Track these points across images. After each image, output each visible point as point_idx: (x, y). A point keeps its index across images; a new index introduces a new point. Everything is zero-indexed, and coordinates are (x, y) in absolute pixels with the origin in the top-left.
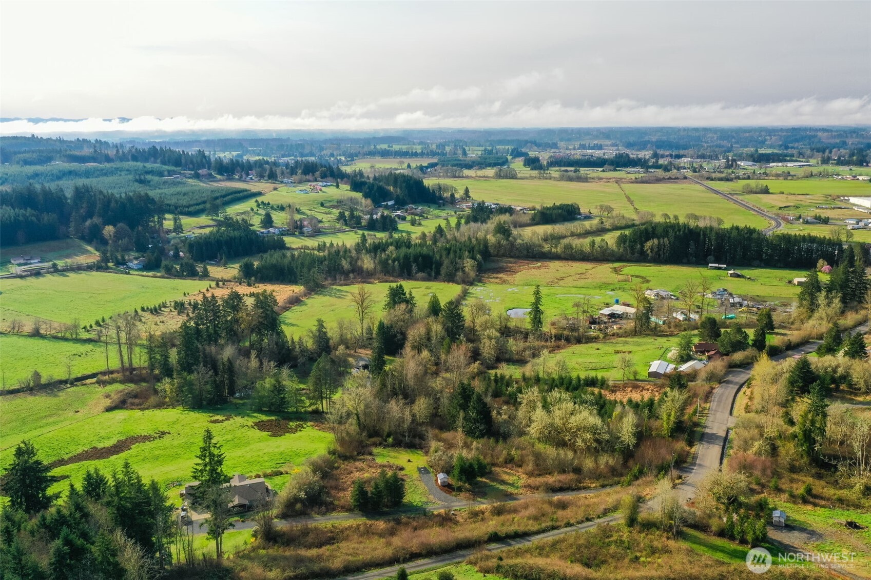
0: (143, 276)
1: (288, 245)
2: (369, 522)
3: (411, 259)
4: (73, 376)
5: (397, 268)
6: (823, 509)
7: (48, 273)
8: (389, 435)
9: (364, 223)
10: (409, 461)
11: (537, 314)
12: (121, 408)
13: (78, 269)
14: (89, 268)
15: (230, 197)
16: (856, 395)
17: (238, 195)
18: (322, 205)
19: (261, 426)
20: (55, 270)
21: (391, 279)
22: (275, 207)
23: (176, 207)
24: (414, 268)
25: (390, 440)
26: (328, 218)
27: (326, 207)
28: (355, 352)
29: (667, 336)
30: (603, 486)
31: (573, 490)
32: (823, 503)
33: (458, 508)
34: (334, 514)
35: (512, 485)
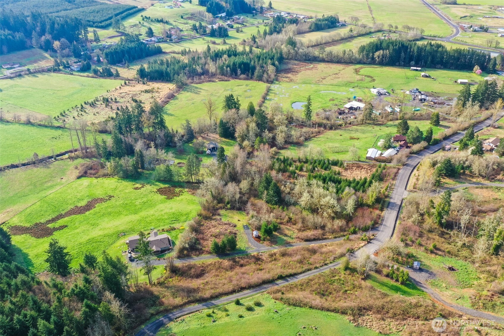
0: (81, 76)
1: (163, 50)
2: (220, 260)
3: (237, 66)
4: (55, 154)
5: (229, 71)
6: (439, 257)
7: (26, 74)
8: (228, 203)
9: (208, 31)
10: (239, 220)
11: (309, 113)
12: (85, 177)
13: (42, 71)
14: (49, 70)
15: (125, 13)
16: (473, 177)
17: (131, 11)
18: (182, 17)
19: (161, 191)
20: (30, 73)
21: (226, 78)
22: (153, 20)
23: (94, 23)
24: (239, 72)
25: (229, 206)
26: (186, 27)
27: (184, 19)
28: (207, 136)
29: (380, 125)
30: (335, 238)
31: (320, 240)
32: (440, 253)
33: (263, 251)
34: (203, 256)
35: (290, 237)
